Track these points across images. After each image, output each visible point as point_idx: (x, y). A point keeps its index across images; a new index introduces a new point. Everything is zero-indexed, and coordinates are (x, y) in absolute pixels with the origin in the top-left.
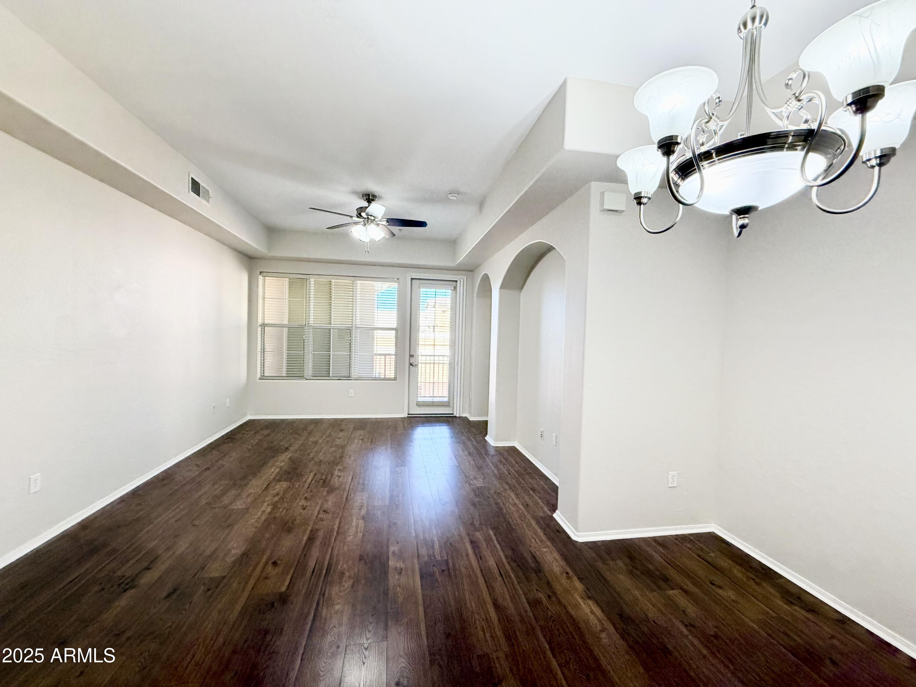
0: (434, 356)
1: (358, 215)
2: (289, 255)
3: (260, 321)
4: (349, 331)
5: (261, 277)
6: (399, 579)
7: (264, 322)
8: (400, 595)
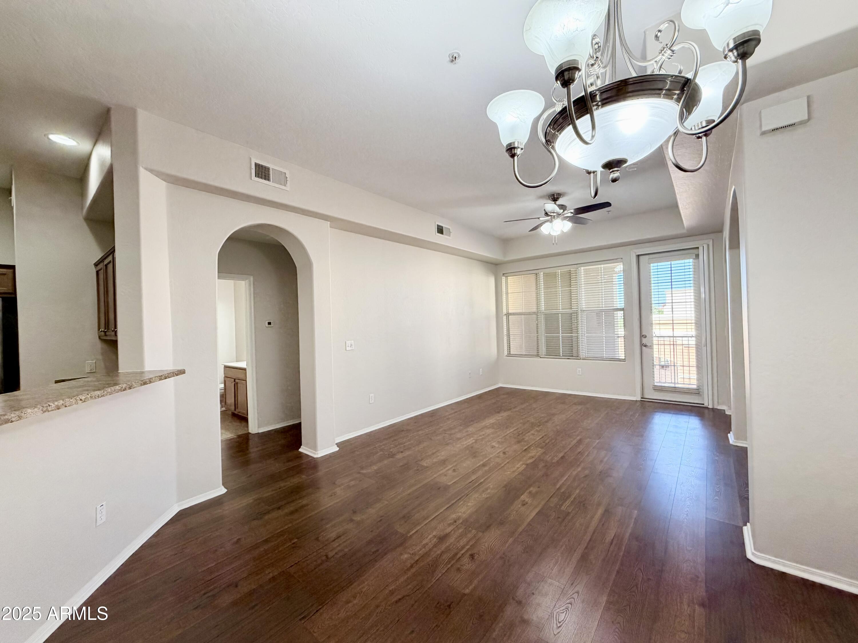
0: (673, 337)
1: (546, 215)
2: (519, 257)
3: (505, 311)
4: (576, 314)
5: (504, 278)
6: (520, 508)
7: (509, 312)
8: (512, 516)
